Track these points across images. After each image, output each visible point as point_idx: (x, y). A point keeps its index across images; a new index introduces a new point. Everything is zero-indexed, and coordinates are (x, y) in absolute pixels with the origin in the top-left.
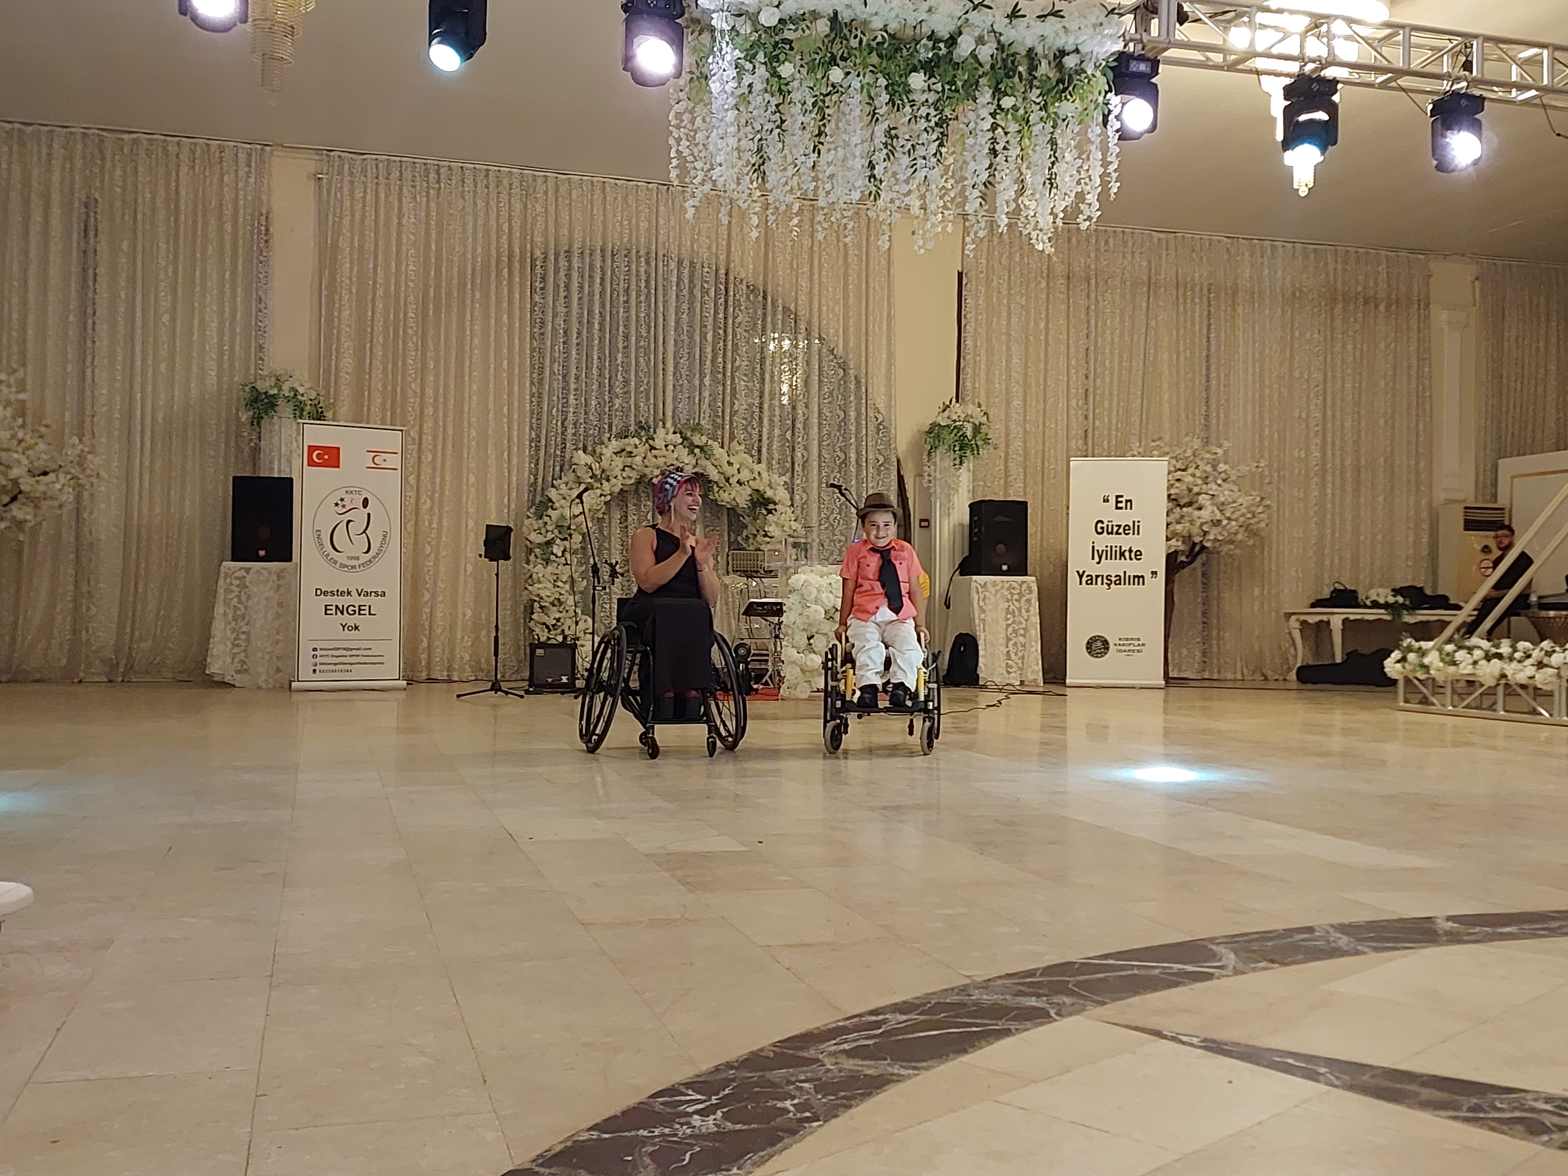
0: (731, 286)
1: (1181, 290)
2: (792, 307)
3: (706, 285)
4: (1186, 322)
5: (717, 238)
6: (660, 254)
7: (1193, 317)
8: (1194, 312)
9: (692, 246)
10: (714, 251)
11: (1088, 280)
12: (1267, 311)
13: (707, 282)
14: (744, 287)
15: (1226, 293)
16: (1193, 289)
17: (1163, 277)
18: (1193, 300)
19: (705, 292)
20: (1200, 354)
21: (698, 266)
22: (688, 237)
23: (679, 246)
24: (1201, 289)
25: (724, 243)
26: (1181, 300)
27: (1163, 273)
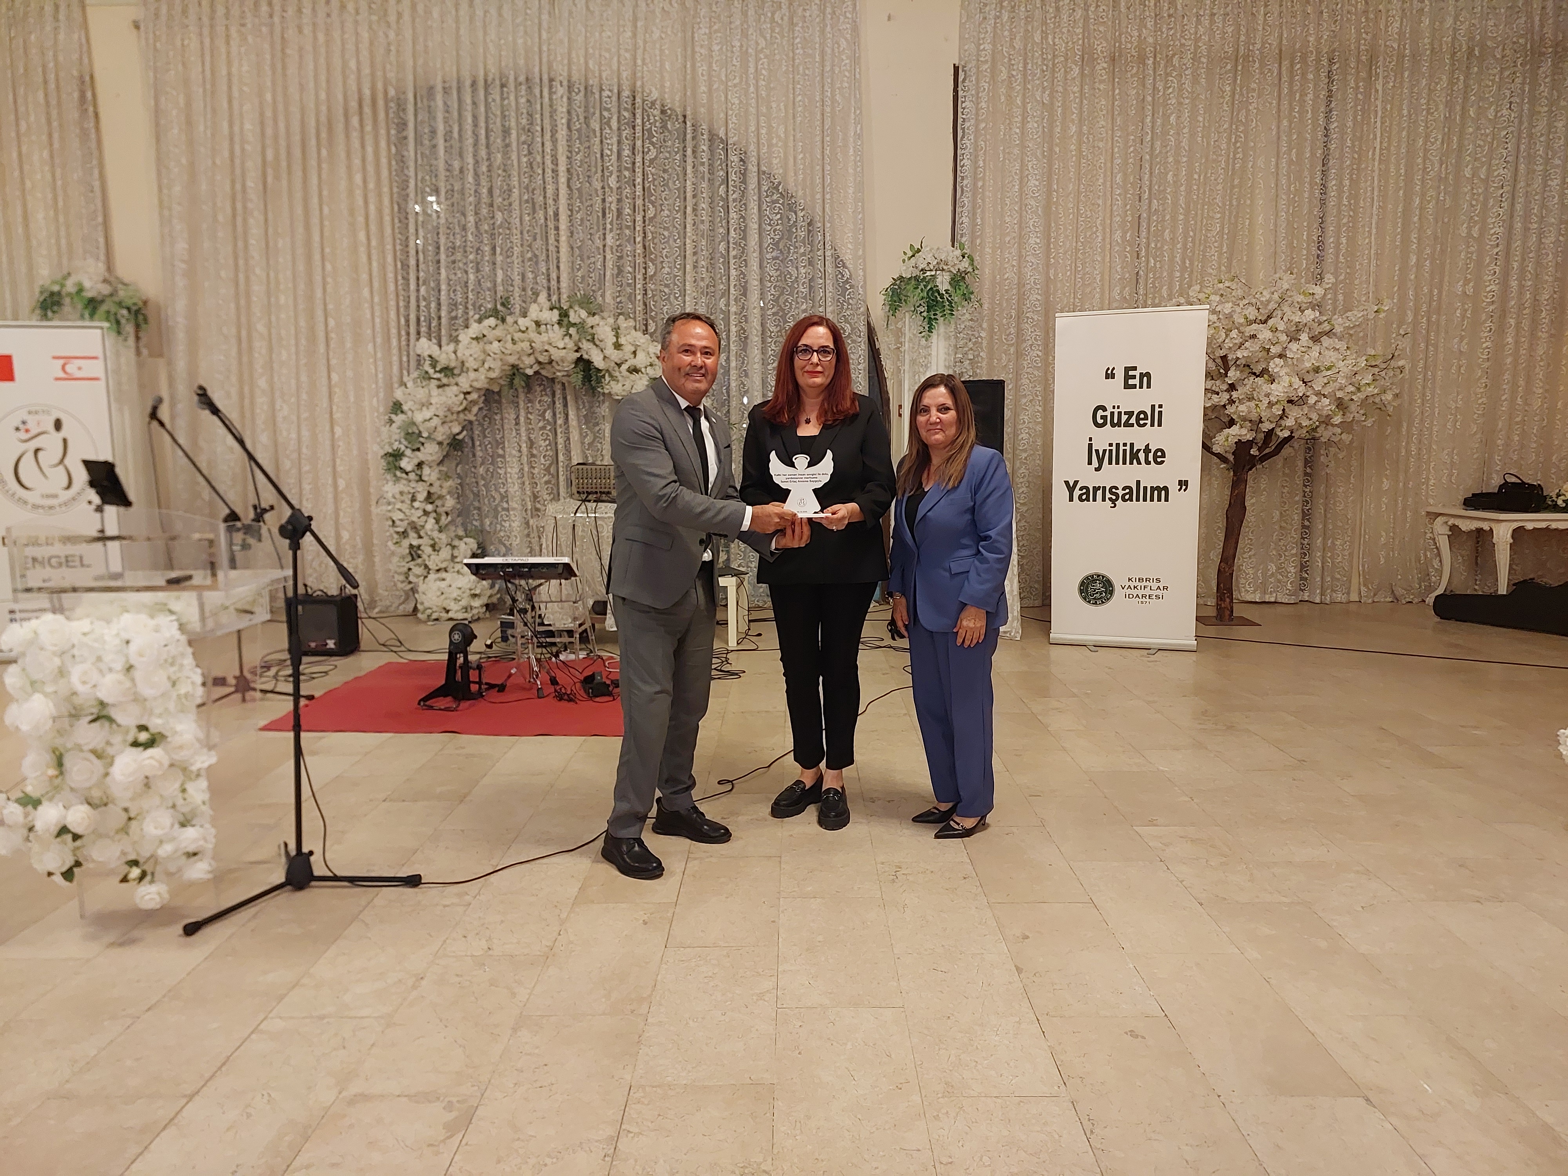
0: (639, 112)
1: (1286, 63)
2: (722, 134)
3: (606, 114)
4: (1291, 109)
5: (619, 49)
6: (545, 78)
7: (1302, 102)
8: (1303, 94)
9: (586, 63)
10: (615, 67)
11: (1142, 59)
12: (1424, 82)
13: (608, 110)
14: (657, 112)
15: (1358, 61)
16: (1304, 59)
17: (1258, 46)
18: (1304, 75)
19: (605, 123)
20: (1313, 154)
21: (596, 90)
22: (582, 52)
23: (569, 64)
24: (1318, 60)
25: (628, 55)
26: (1285, 78)
27: (1258, 41)
